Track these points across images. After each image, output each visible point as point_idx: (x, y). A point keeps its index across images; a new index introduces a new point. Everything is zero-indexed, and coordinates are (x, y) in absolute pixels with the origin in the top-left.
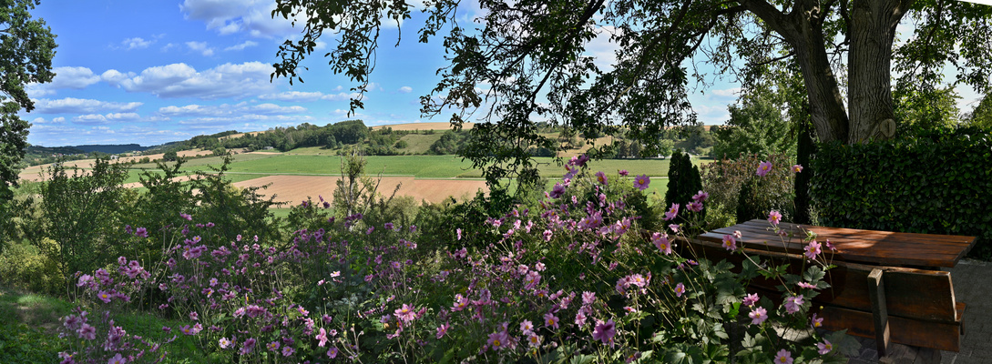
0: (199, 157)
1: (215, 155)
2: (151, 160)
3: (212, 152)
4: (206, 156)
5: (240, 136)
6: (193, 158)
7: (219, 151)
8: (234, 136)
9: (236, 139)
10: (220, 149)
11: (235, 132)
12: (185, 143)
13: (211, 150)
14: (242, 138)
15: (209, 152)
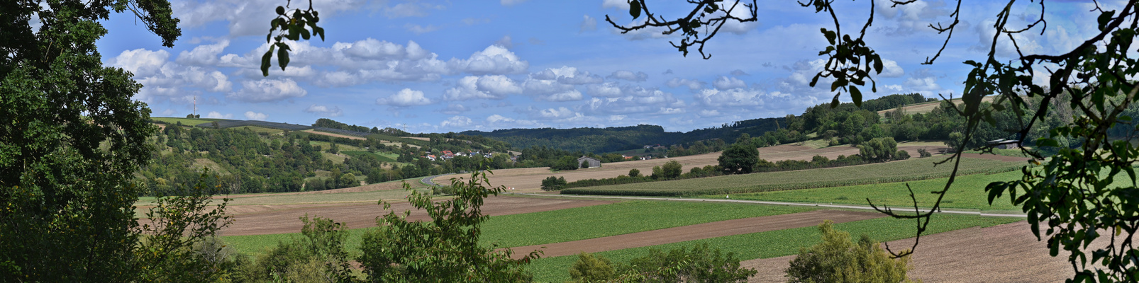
0: (820, 162)
1: (865, 158)
2: (685, 169)
3: (856, 151)
4: (841, 161)
5: (928, 108)
6: (803, 165)
7: (876, 147)
8: (911, 110)
9: (918, 117)
10: (880, 141)
11: (918, 99)
12: (786, 122)
13: (855, 143)
14: (934, 113)
15: (849, 151)
